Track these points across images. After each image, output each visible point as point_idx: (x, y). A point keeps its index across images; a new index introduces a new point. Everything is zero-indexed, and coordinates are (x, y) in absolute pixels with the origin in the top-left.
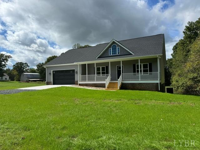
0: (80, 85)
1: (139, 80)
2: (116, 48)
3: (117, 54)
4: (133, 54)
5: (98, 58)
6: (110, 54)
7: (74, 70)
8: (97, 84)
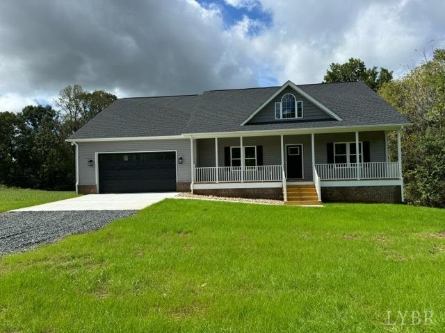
0: (196, 192)
1: (356, 180)
2: (294, 102)
3: (296, 117)
4: (339, 119)
5: (247, 124)
6: (278, 116)
7: (175, 152)
8: (248, 191)
